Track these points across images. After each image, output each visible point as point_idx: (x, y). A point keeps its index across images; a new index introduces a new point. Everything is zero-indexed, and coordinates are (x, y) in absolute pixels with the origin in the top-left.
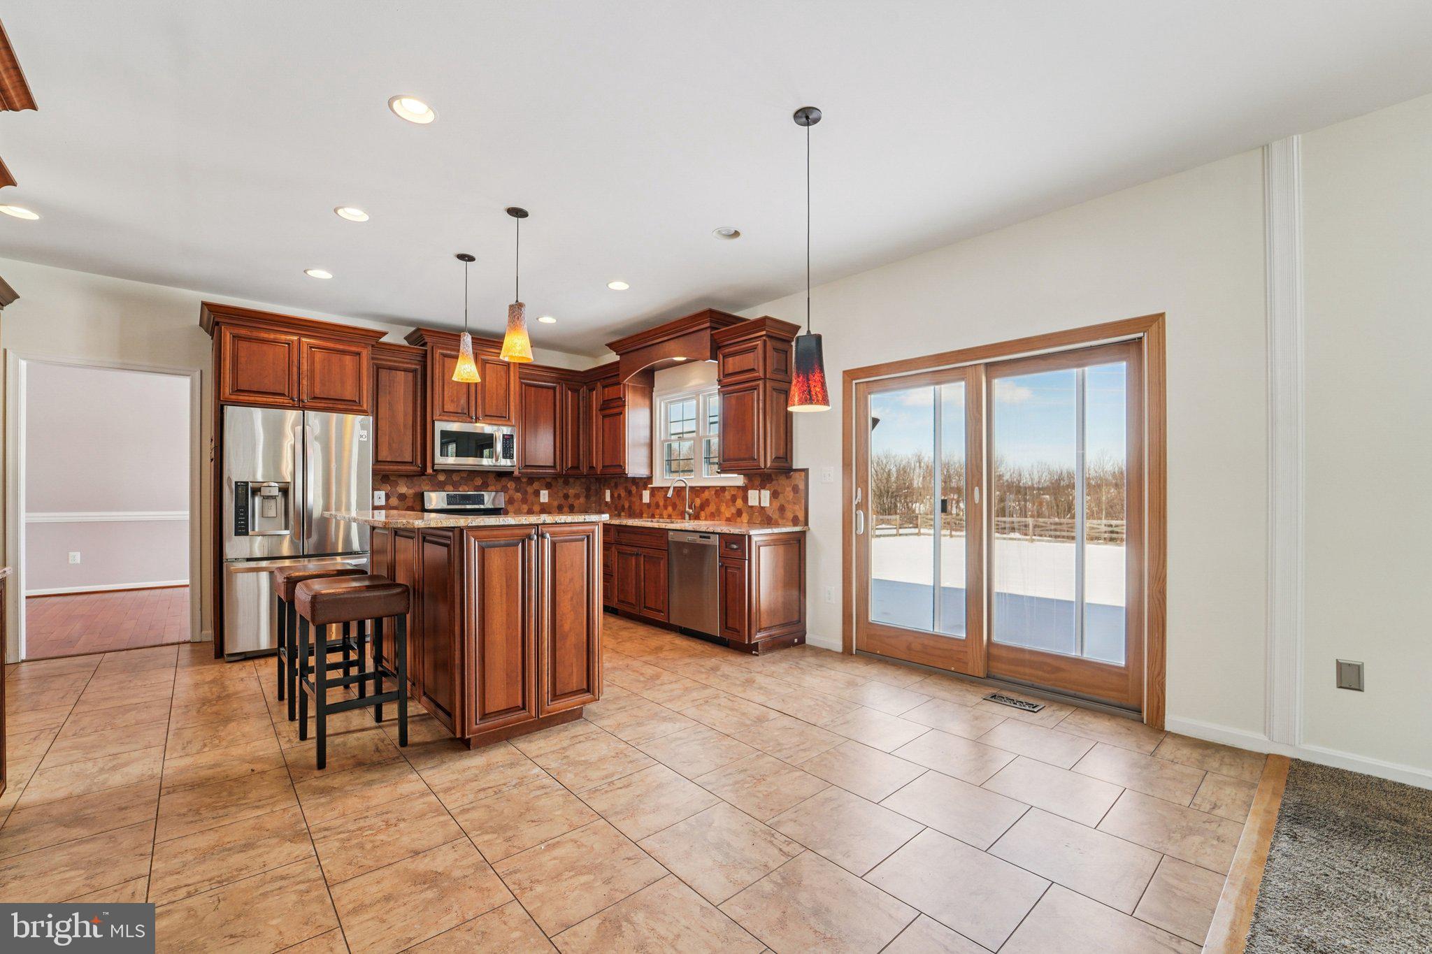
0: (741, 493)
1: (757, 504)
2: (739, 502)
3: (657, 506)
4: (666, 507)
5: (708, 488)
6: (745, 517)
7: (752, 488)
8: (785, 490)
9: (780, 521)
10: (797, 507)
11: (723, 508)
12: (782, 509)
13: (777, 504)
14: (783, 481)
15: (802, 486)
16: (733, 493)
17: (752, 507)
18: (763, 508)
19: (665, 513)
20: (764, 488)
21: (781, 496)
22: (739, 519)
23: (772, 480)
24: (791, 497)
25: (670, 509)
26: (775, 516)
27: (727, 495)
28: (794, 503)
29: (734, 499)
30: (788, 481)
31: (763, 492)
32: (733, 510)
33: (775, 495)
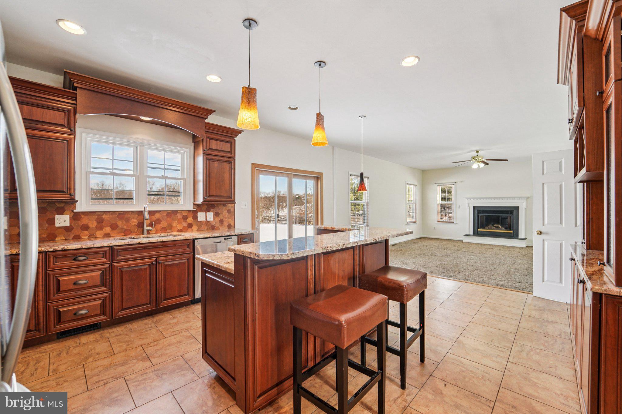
0: (191, 214)
1: (204, 220)
2: (190, 220)
3: (86, 228)
4: (100, 228)
5: (159, 211)
6: (195, 228)
7: (201, 211)
8: (223, 212)
9: (220, 227)
10: (230, 220)
11: (175, 224)
12: (221, 221)
13: (218, 219)
14: (222, 207)
15: (232, 210)
16: (184, 214)
17: (200, 222)
18: (209, 222)
19: (99, 233)
20: (209, 211)
21: (221, 215)
22: (189, 229)
23: (215, 207)
24: (227, 215)
25: (108, 230)
26: (217, 225)
27: (179, 216)
28: (229, 218)
29: (185, 218)
30: (225, 208)
31: (208, 213)
32: (185, 224)
33: (216, 215)
